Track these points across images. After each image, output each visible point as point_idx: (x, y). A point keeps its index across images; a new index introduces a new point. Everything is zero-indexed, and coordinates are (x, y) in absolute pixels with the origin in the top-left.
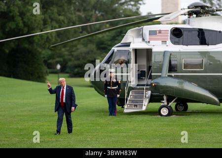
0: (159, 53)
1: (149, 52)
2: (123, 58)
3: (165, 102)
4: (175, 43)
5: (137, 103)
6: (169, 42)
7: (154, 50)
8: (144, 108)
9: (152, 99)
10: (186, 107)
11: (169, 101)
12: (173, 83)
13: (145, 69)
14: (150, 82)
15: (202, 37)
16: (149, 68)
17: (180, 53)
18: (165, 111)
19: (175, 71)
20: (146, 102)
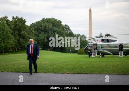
0: (99, 44)
1: (96, 44)
2: (91, 46)
3: (101, 55)
4: (102, 42)
5: (94, 55)
6: (101, 42)
7: (98, 44)
8: (96, 56)
9: (98, 54)
10: (104, 56)
11: (101, 54)
12: (102, 51)
13: (96, 48)
14: (97, 51)
15: (108, 41)
16: (97, 48)
17: (103, 44)
18: (101, 57)
19: (103, 48)
20: (96, 55)
